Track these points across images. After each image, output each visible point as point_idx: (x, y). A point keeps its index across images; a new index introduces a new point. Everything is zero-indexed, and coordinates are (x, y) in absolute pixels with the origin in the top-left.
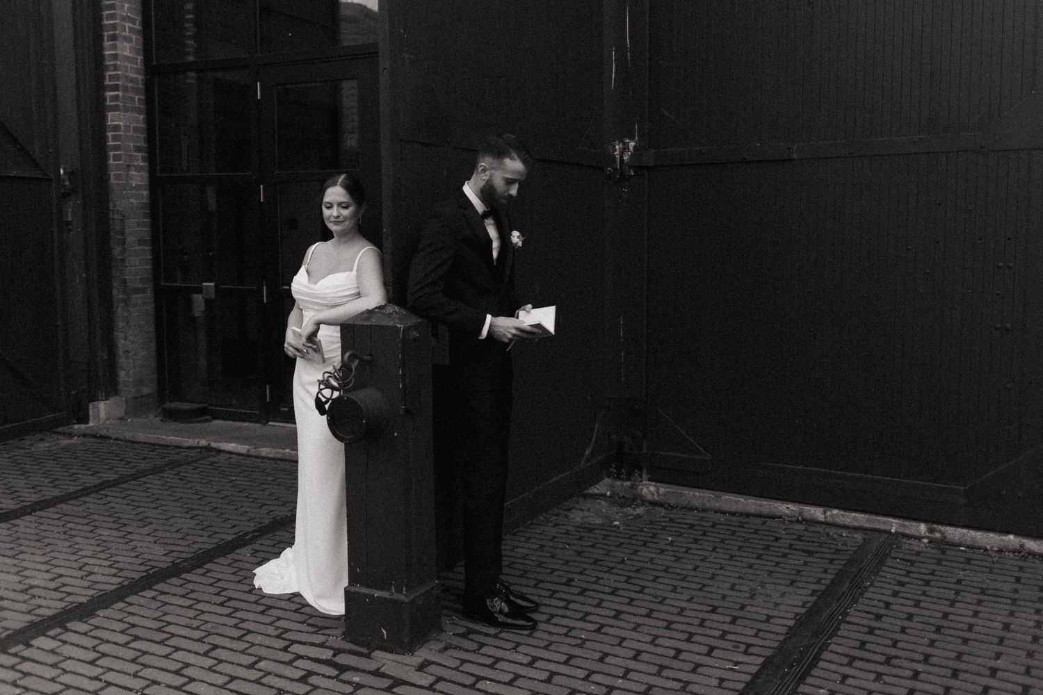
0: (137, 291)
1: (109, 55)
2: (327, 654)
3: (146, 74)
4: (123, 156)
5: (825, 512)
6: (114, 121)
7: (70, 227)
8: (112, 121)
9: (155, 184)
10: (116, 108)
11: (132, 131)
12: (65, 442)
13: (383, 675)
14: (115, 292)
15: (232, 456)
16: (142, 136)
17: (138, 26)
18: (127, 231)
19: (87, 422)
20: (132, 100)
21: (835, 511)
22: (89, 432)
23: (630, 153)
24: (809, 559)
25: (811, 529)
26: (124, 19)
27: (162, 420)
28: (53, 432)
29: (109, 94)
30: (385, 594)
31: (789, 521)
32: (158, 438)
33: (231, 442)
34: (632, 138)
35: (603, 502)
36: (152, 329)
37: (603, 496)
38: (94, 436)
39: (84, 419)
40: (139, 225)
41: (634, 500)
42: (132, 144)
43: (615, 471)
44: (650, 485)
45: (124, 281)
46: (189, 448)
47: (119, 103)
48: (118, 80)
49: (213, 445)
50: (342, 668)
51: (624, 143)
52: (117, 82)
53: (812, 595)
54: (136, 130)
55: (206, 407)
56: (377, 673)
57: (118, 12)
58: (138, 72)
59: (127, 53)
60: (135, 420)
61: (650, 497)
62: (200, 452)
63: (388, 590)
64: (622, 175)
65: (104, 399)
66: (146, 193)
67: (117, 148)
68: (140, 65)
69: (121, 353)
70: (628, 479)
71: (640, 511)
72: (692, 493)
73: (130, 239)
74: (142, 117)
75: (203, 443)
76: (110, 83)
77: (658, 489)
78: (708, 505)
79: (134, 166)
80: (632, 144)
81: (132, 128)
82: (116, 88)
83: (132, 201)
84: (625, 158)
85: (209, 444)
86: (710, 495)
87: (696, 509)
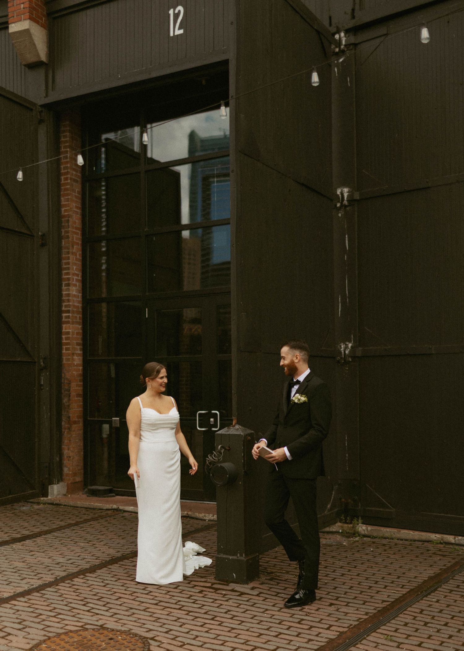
0: (75, 422)
1: (65, 294)
2: (209, 585)
3: (83, 304)
4: (71, 349)
5: (455, 538)
6: (67, 329)
7: (42, 388)
8: (65, 329)
9: (86, 363)
10: (68, 322)
11: (75, 335)
12: (36, 507)
13: (236, 591)
14: (63, 423)
15: (132, 513)
16: (80, 337)
17: (80, 278)
18: (72, 389)
19: (47, 497)
20: (76, 317)
21: (460, 538)
22: (49, 502)
23: (349, 350)
24: (442, 558)
25: (447, 546)
26: (74, 274)
27: (87, 496)
28: (28, 502)
29: (64, 315)
30: (235, 557)
31: (436, 543)
32: (89, 504)
33: (130, 506)
34: (350, 342)
35: (338, 536)
36: (82, 444)
37: (337, 532)
38: (52, 504)
39: (46, 494)
40: (77, 385)
41: (354, 534)
42: (75, 342)
43: (343, 518)
44: (363, 526)
45: (69, 417)
46: (107, 510)
47: (70, 320)
48: (70, 307)
49: (121, 508)
50: (216, 589)
51: (346, 345)
52: (69, 309)
53: (440, 570)
54: (77, 334)
55: (112, 489)
56: (233, 590)
57: (71, 271)
58: (79, 302)
59: (74, 293)
60: (73, 496)
61: (363, 533)
62: (114, 512)
63: (237, 555)
64: (345, 360)
65: (56, 483)
66: (81, 368)
67: (67, 344)
68: (80, 299)
69: (65, 457)
70: (351, 523)
71: (357, 539)
72: (385, 530)
73: (73, 394)
74: (80, 327)
75: (115, 506)
76: (65, 309)
77: (367, 528)
78: (394, 536)
79: (76, 353)
80: (350, 345)
81: (75, 333)
82: (68, 312)
83: (74, 372)
84: (347, 352)
85: (118, 507)
86: (395, 530)
87: (388, 538)
